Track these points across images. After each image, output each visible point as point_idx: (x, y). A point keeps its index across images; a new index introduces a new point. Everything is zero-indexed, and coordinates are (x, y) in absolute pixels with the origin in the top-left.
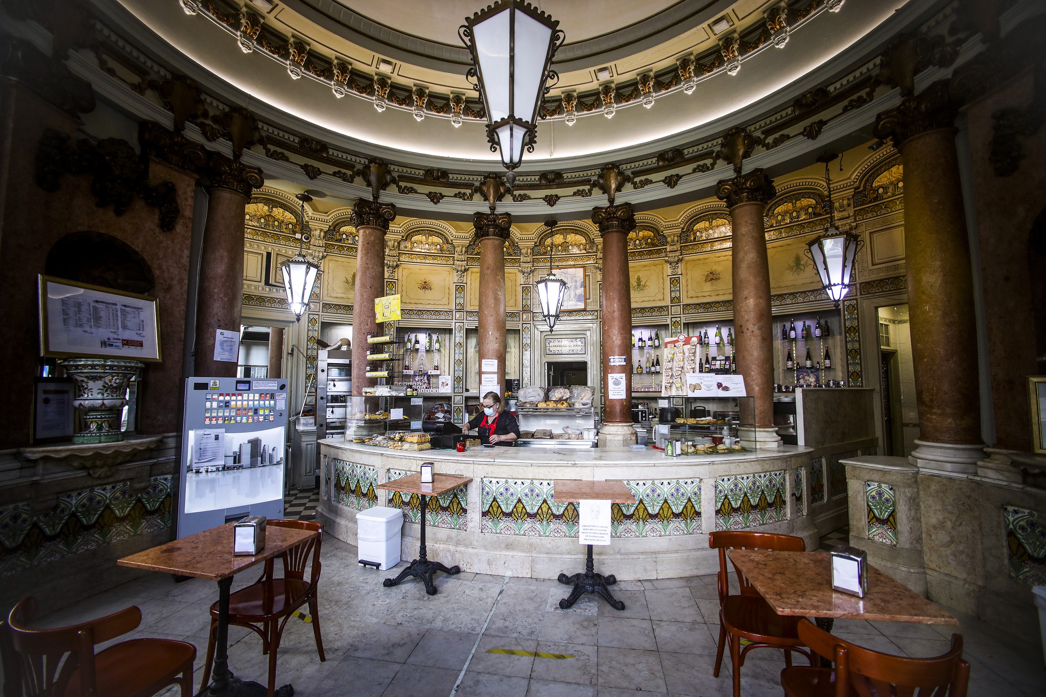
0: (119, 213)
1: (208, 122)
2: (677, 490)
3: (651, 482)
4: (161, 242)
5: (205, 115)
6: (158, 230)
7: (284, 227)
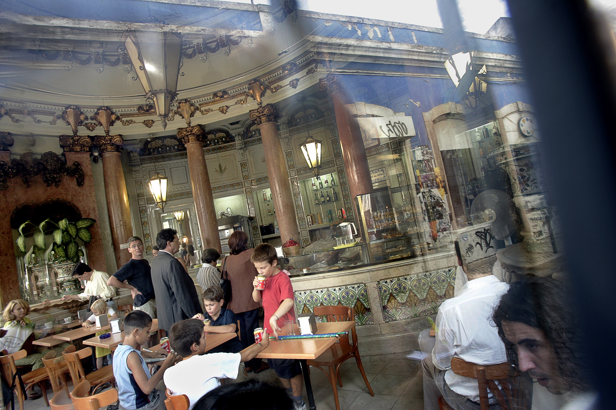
0: (57, 186)
1: (90, 121)
2: (347, 293)
3: (326, 289)
4: (80, 193)
5: (86, 118)
6: (77, 187)
7: (173, 149)
